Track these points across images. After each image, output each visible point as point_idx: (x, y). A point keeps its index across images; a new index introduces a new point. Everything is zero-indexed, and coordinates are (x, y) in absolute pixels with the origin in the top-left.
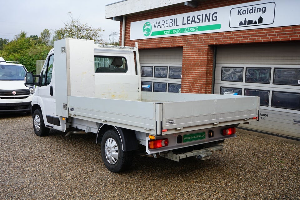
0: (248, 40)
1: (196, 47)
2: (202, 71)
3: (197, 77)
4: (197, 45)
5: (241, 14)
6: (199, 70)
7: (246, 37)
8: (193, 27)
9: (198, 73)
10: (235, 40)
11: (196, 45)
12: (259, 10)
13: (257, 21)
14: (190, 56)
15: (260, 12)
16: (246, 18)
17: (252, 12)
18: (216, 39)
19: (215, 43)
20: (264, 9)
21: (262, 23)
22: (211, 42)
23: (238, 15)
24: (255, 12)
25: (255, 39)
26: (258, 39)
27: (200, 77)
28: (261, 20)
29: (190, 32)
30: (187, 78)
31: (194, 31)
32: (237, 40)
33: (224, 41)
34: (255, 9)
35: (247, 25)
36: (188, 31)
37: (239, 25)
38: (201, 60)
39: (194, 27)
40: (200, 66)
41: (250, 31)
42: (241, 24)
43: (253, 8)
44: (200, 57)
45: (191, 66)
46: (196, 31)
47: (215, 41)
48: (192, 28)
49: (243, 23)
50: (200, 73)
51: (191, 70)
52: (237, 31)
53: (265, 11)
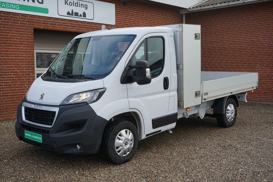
0: (75, 30)
1: (16, 28)
2: (28, 57)
3: (22, 64)
4: (18, 26)
5: (68, 5)
6: (23, 57)
7: (73, 26)
8: (11, 4)
9: (23, 59)
10: (63, 28)
11: (16, 26)
12: (82, 5)
13: (82, 15)
14: (8, 38)
15: (83, 7)
16: (72, 10)
17: (77, 6)
18: (43, 23)
19: (42, 27)
20: (86, 6)
21: (86, 17)
22: (37, 25)
23: (65, 4)
24: (79, 7)
25: (81, 29)
26: (83, 30)
27: (26, 64)
28: (84, 15)
29: (6, 8)
30: (6, 67)
31: (13, 8)
32: (65, 28)
33: (52, 27)
34: (79, 4)
35: (74, 16)
36: (3, 7)
37: (67, 15)
38: (25, 44)
39: (13, 4)
40: (24, 52)
41: (76, 22)
42: (68, 13)
43: (77, 2)
44: (25, 42)
45: (11, 51)
46: (15, 9)
47: (43, 26)
48: (9, 3)
49: (71, 14)
50: (26, 59)
51: (12, 57)
52: (65, 20)
53: (87, 8)
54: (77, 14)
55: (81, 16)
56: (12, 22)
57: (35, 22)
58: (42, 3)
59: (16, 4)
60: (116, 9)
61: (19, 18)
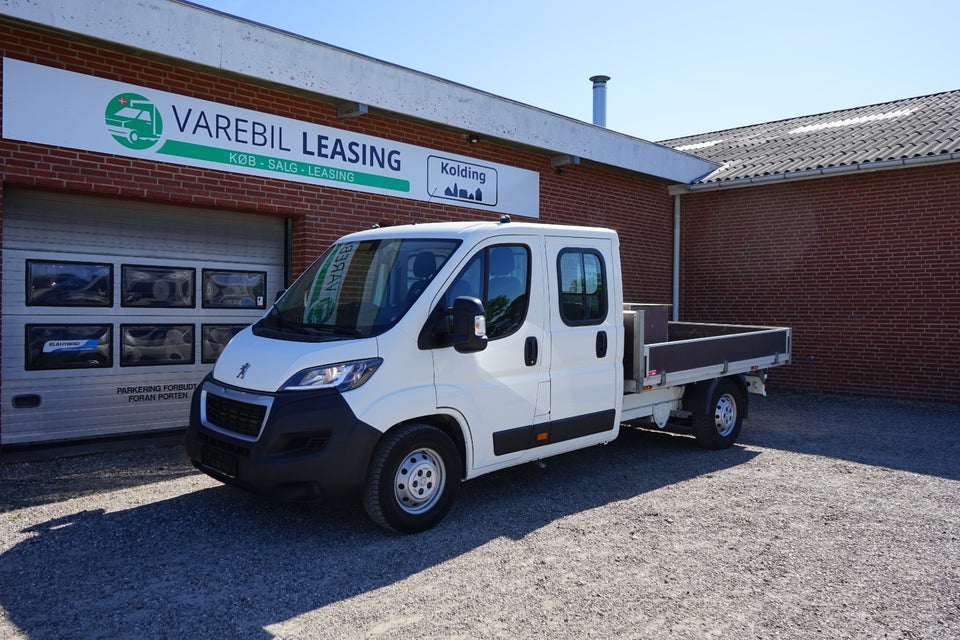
54: (463, 193)
55: (471, 197)
56: (339, 210)
57: (383, 210)
58: (398, 169)
59: (347, 172)
60: (541, 183)
61: (353, 200)
